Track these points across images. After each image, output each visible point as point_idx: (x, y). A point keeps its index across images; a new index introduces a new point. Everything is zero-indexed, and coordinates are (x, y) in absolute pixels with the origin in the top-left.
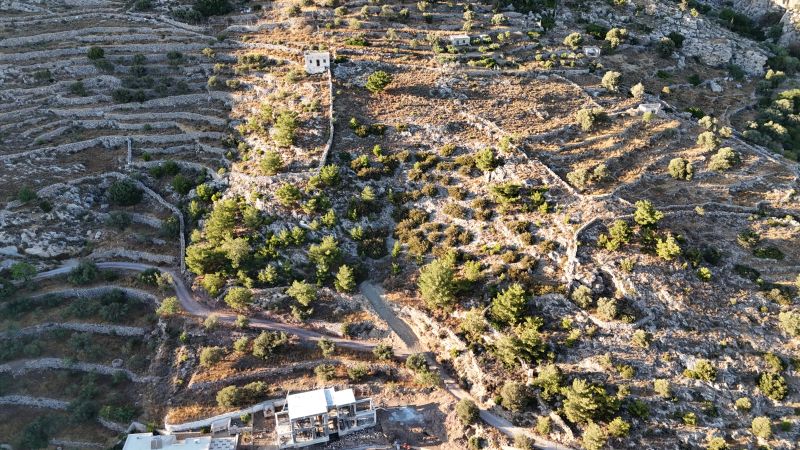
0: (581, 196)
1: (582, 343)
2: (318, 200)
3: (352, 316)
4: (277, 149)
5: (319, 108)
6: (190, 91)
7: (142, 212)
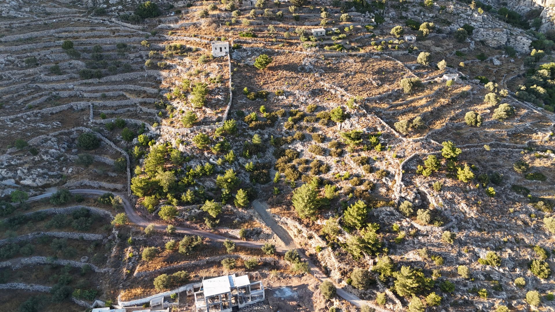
0: (404, 139)
1: (407, 241)
2: (222, 144)
3: (247, 224)
4: (193, 109)
5: (222, 80)
6: (132, 70)
7: (100, 154)
